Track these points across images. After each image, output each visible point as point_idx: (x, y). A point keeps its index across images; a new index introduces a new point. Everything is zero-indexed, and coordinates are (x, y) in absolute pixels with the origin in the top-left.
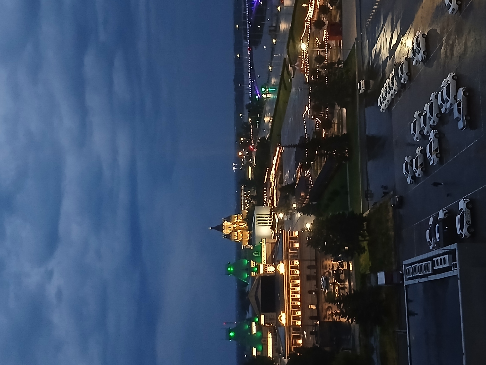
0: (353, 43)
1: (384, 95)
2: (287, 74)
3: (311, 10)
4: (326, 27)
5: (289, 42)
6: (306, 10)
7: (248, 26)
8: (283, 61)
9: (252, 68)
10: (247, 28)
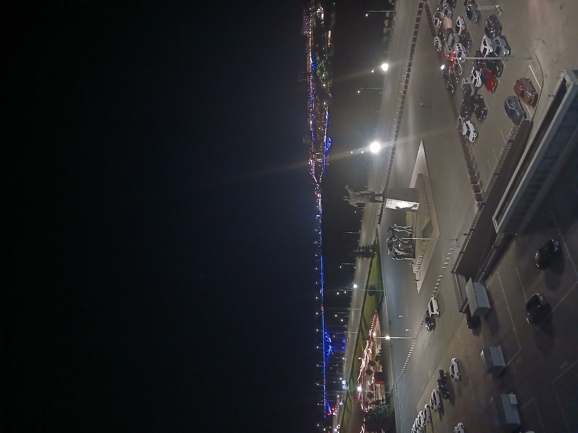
0: (392, 389)
1: (415, 430)
2: (349, 401)
3: (363, 363)
4: (373, 374)
5: (350, 379)
6: (360, 362)
7: (324, 366)
8: (346, 392)
9: (326, 393)
10: (323, 367)
